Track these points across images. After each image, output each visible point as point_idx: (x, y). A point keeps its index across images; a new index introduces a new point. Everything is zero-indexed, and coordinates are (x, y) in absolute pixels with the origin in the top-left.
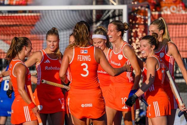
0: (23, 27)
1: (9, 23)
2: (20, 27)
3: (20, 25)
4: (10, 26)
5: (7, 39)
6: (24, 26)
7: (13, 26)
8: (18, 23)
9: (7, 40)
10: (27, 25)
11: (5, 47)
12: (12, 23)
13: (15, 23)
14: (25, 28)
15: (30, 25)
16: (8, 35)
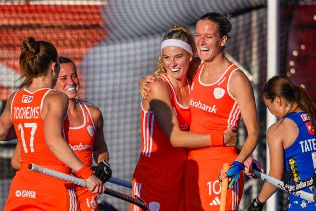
0: (45, 31)
1: (12, 22)
2: (38, 31)
3: (39, 26)
4: (15, 27)
5: (10, 56)
6: (47, 27)
7: (22, 27)
8: (32, 22)
9: (9, 59)
10: (52, 27)
11: (3, 74)
12: (19, 22)
13: (25, 22)
14: (49, 33)
15: (59, 27)
16: (11, 48)
